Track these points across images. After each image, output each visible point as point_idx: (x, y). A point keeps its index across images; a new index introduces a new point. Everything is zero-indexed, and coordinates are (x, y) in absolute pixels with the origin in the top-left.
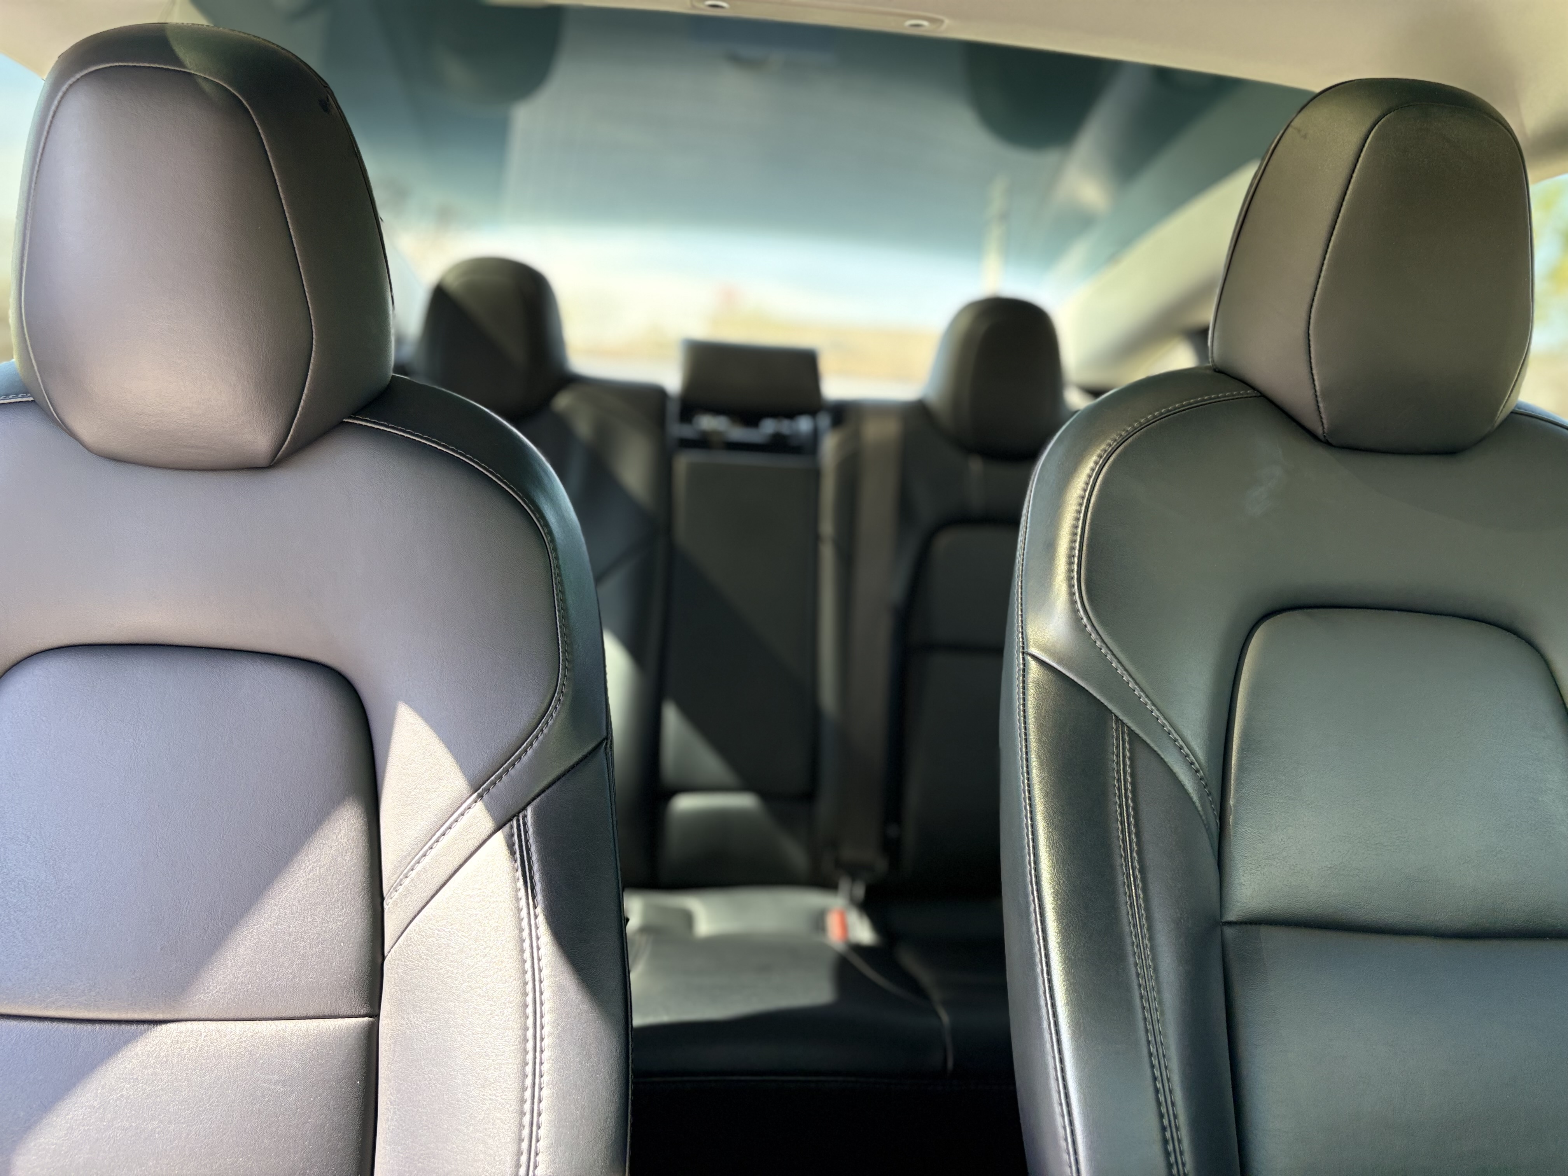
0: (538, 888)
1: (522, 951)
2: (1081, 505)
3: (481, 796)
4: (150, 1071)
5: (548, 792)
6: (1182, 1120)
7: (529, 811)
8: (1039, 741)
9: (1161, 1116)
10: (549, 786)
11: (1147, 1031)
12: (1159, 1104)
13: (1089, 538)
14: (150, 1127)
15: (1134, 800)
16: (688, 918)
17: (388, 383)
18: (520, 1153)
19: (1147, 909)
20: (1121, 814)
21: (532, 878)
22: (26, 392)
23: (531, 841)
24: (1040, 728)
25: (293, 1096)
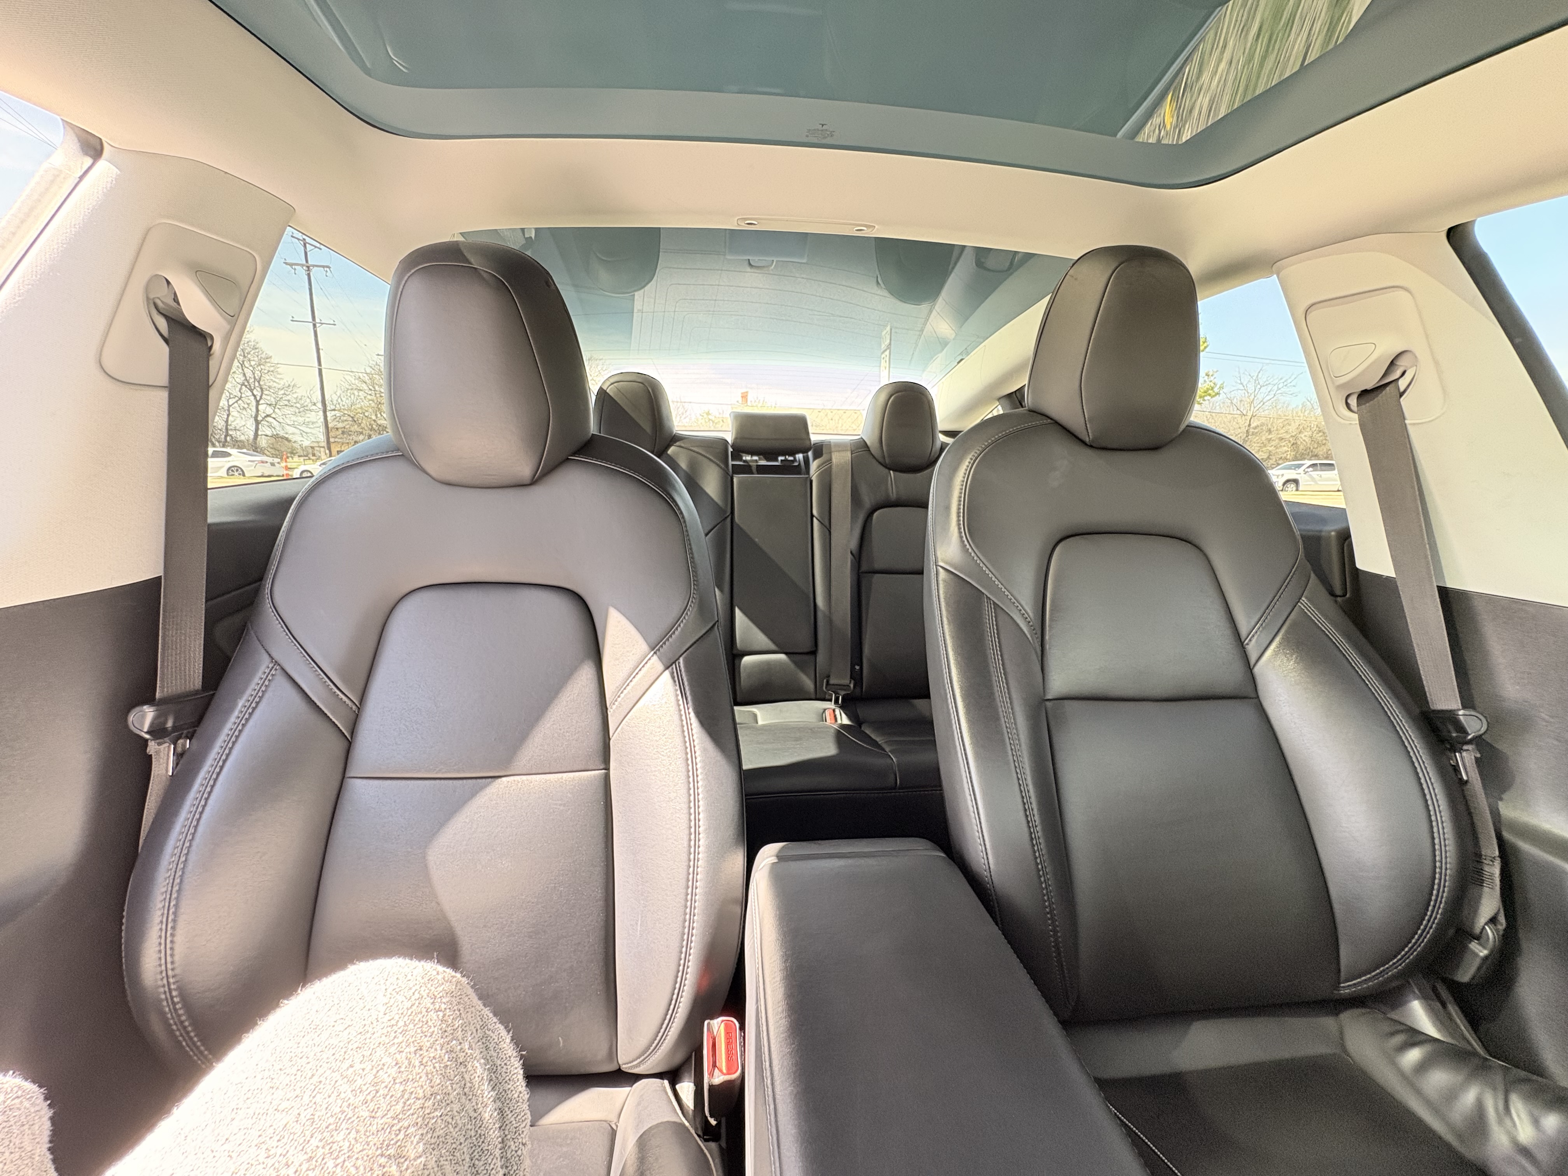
0: (689, 699)
1: (683, 731)
2: (962, 485)
3: (655, 653)
4: (494, 802)
5: (690, 650)
6: (1033, 799)
7: (681, 660)
8: (947, 610)
9: (1023, 797)
10: (690, 647)
11: (1013, 755)
12: (1021, 792)
13: (968, 503)
14: (497, 831)
15: (998, 638)
16: (755, 716)
17: (589, 438)
18: (690, 834)
19: (1009, 693)
20: (992, 645)
21: (685, 694)
22: (398, 450)
23: (684, 675)
24: (947, 604)
25: (570, 812)
